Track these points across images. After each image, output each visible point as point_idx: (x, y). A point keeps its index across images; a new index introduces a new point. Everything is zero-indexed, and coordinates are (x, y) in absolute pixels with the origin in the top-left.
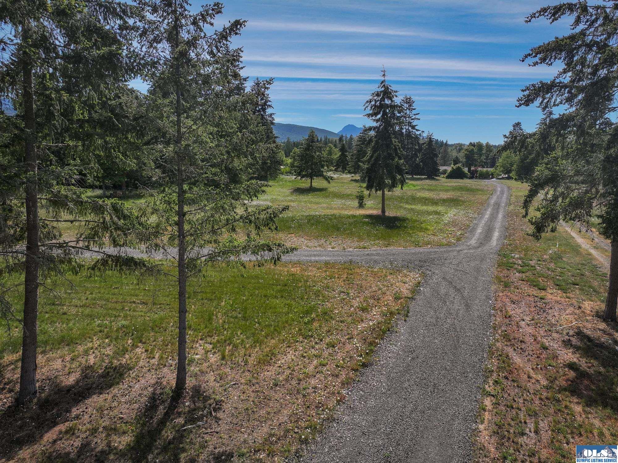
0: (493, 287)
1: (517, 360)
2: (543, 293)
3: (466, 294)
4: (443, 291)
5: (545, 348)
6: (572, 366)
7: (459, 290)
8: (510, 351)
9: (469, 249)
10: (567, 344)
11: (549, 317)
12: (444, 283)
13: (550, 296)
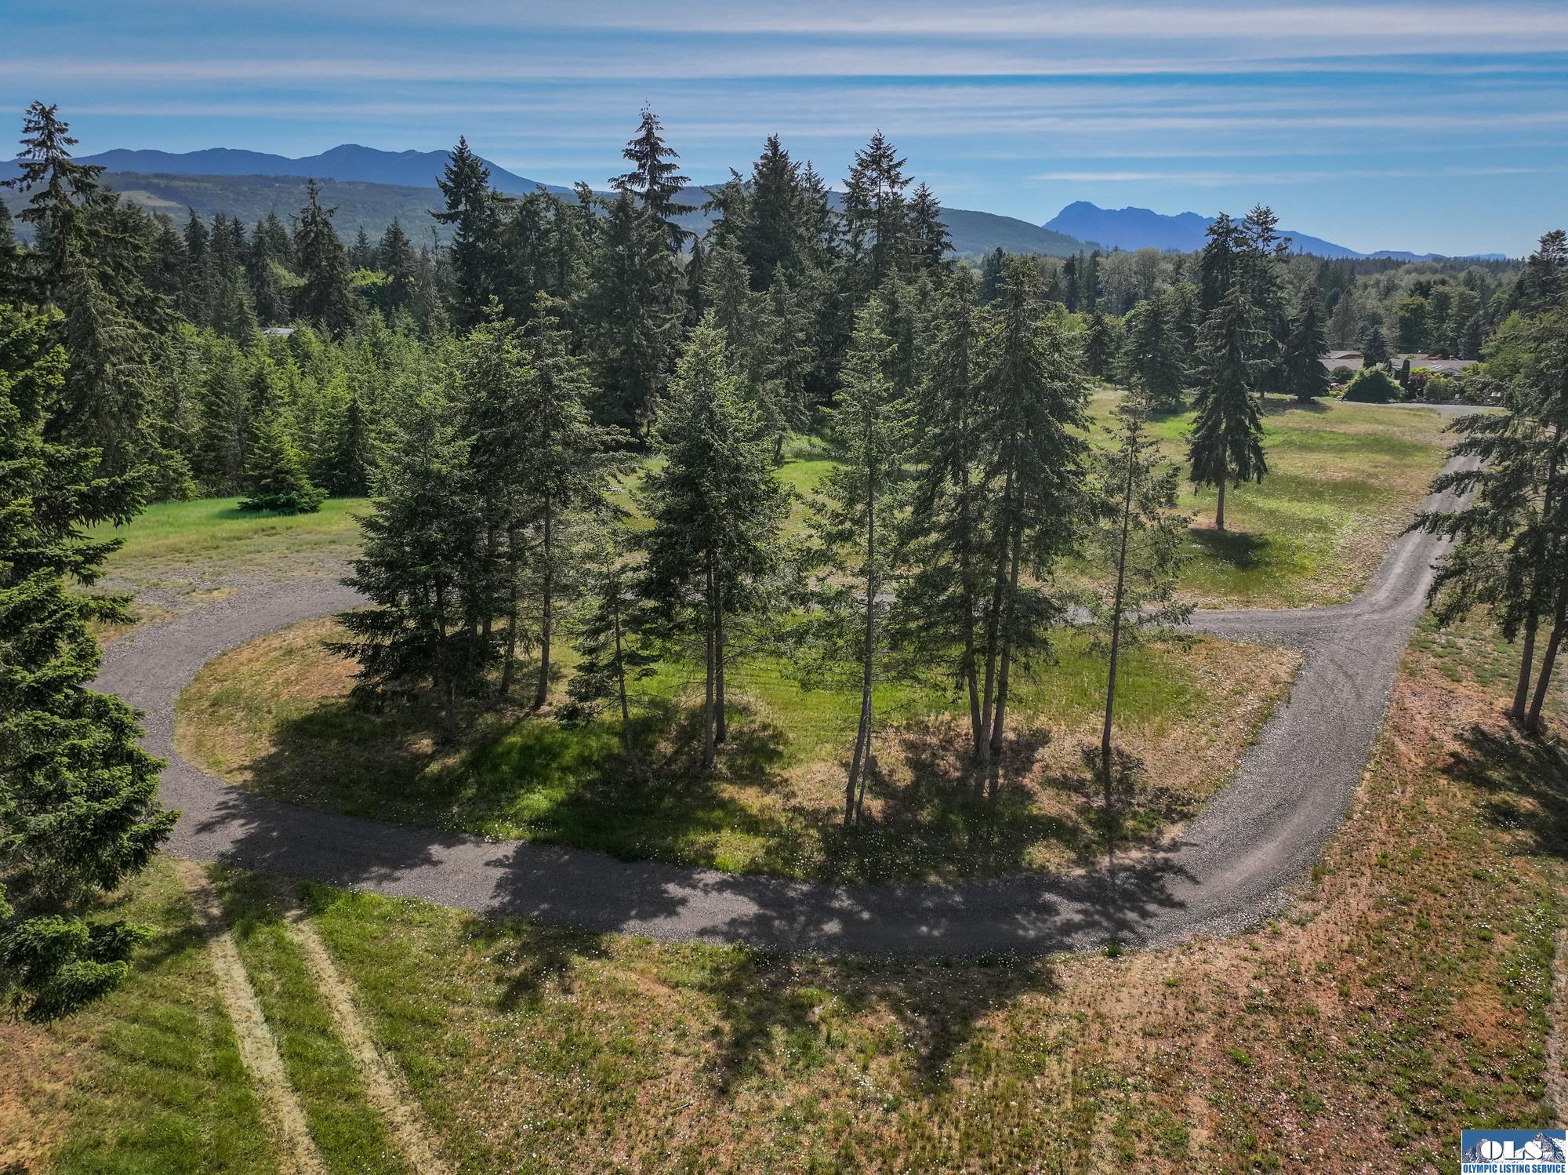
0: (1395, 675)
1: (1402, 747)
2: (1454, 686)
3: (1358, 682)
4: (1330, 677)
5: (1433, 739)
6: (1453, 755)
7: (1350, 677)
8: (1397, 741)
9: (1374, 612)
10: (1457, 737)
11: (1451, 712)
12: (1332, 667)
13: (1462, 689)
